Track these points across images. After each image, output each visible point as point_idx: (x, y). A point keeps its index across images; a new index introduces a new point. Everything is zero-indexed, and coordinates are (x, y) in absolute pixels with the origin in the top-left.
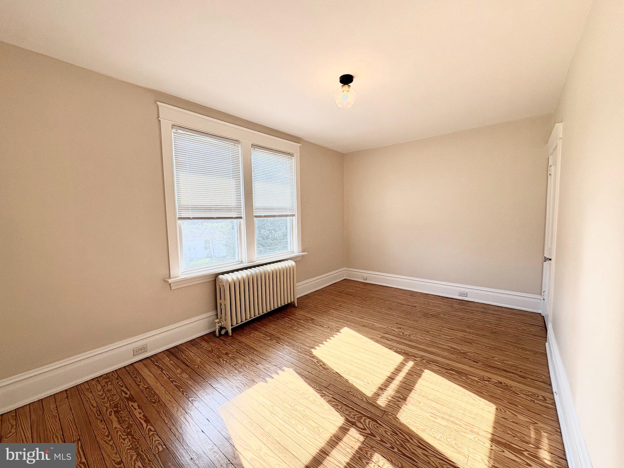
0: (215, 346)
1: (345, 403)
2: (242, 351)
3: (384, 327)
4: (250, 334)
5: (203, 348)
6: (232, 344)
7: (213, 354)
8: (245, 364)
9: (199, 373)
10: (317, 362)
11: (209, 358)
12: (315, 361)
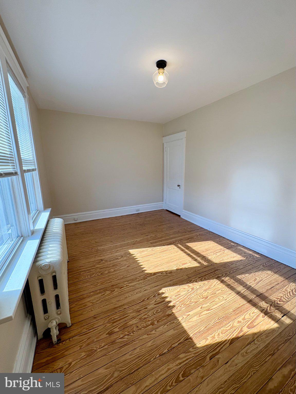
0: (81, 346)
1: (204, 275)
2: (116, 317)
3: (141, 239)
4: (85, 305)
5: (72, 365)
6: (93, 326)
7: (99, 350)
8: (141, 318)
9: (133, 369)
10: (161, 274)
11: (106, 356)
12: (160, 274)
